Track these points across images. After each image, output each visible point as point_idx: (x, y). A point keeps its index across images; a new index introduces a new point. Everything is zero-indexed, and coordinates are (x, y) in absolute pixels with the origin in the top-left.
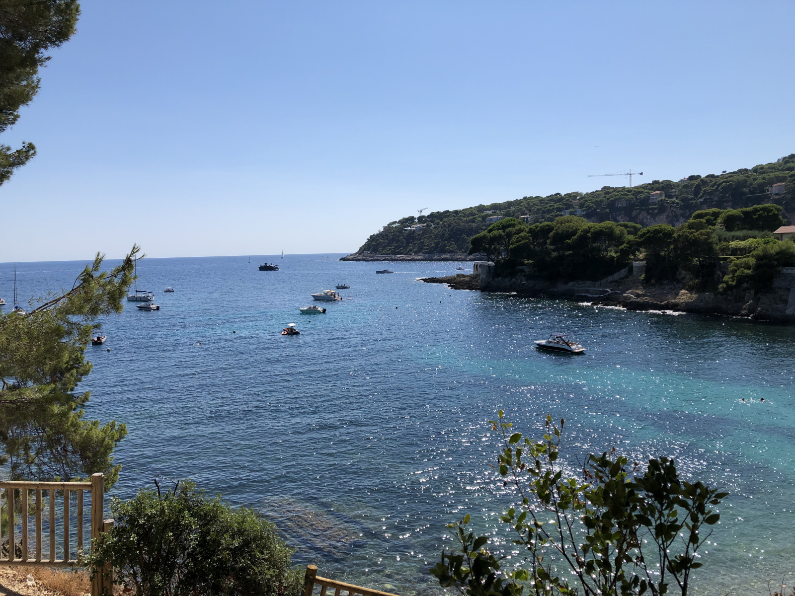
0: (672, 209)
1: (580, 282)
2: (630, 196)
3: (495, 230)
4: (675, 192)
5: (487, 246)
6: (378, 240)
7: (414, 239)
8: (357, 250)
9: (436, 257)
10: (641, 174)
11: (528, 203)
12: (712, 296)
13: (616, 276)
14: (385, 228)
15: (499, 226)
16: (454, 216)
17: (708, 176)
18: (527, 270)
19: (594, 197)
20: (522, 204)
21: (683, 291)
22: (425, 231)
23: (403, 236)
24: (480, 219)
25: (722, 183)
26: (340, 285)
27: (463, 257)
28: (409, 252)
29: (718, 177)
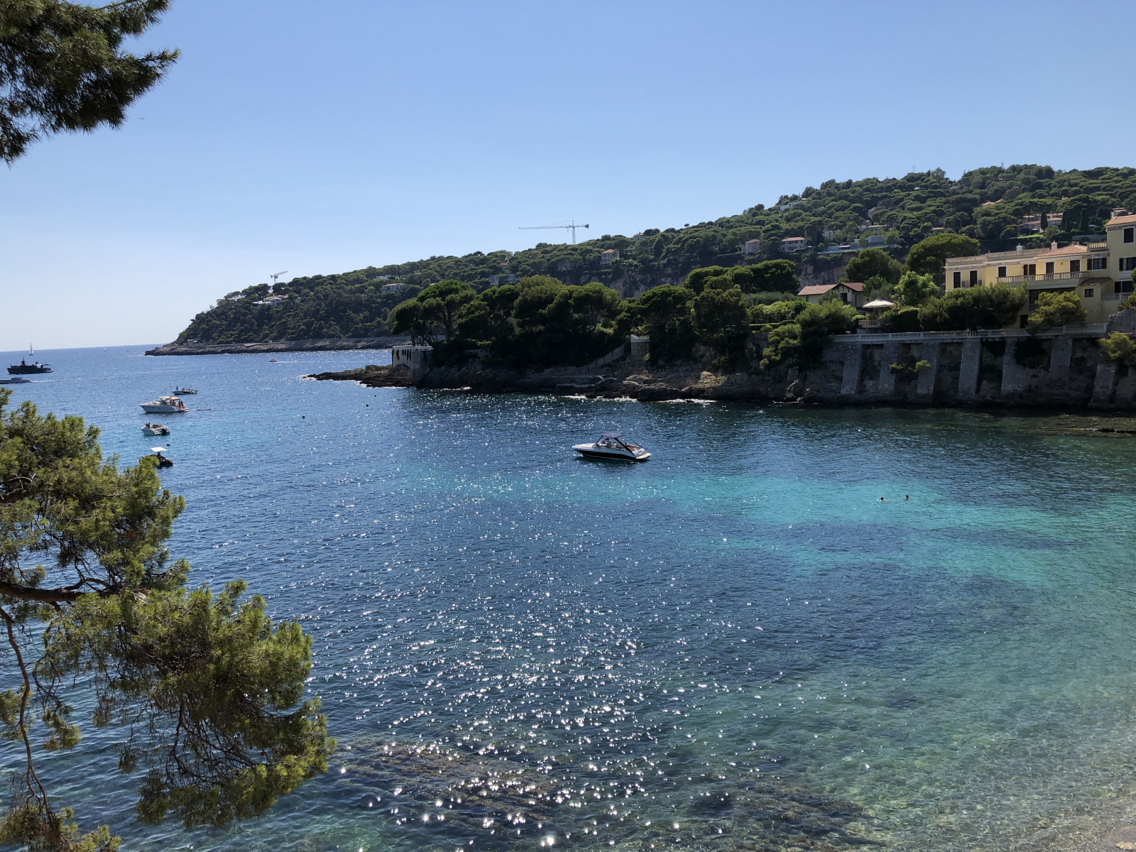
0: (630, 272)
1: (559, 368)
2: (577, 256)
3: (429, 297)
4: (631, 251)
5: (421, 321)
6: (210, 321)
7: (270, 318)
8: (175, 337)
9: (308, 345)
10: (587, 226)
11: (440, 266)
12: (746, 377)
13: (608, 358)
14: (220, 302)
15: (435, 292)
16: (331, 284)
17: (667, 231)
18: (482, 354)
19: (528, 258)
20: (431, 267)
21: (705, 373)
22: (287, 307)
23: (251, 314)
24: (372, 288)
25: (687, 240)
26: (180, 390)
27: (351, 344)
28: (263, 338)
29: (679, 232)
